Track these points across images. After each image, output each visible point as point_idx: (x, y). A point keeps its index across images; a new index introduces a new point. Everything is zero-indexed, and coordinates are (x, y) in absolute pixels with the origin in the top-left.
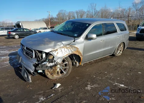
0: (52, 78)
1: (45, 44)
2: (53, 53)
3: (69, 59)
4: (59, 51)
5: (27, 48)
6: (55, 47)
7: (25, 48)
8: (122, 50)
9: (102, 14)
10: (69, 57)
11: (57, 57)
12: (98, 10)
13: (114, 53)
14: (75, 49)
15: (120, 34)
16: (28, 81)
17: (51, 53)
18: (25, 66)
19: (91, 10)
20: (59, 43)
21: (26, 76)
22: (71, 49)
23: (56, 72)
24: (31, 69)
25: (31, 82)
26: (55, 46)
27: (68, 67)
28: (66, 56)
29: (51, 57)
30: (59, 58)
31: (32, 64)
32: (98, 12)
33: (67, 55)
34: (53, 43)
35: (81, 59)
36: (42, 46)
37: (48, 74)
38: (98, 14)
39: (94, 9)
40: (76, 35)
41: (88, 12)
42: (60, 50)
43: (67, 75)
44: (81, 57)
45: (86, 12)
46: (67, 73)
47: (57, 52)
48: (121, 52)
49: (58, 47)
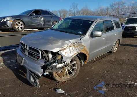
0: (60, 81)
1: (52, 43)
2: (61, 52)
3: (77, 59)
4: (67, 50)
5: (30, 48)
6: (63, 46)
7: (28, 48)
8: (117, 47)
9: (83, 13)
10: (77, 57)
11: (66, 57)
12: (79, 9)
13: (112, 50)
14: (82, 47)
15: (116, 31)
16: (36, 87)
17: (59, 53)
18: (31, 69)
19: (73, 10)
20: (67, 42)
21: (32, 80)
22: (78, 48)
23: (65, 74)
24: (39, 72)
25: (39, 87)
26: (63, 44)
27: (76, 67)
28: (74, 56)
29: (59, 58)
30: (68, 58)
31: (39, 67)
32: (80, 12)
33: (75, 54)
34: (61, 41)
35: (88, 57)
36: (49, 45)
37: (56, 76)
38: (80, 13)
39: (76, 9)
40: (80, 33)
41: (70, 11)
42: (69, 49)
43: (76, 76)
44: (87, 55)
45: (68, 12)
46: (76, 73)
47: (65, 51)
48: (116, 48)
49: (65, 46)
